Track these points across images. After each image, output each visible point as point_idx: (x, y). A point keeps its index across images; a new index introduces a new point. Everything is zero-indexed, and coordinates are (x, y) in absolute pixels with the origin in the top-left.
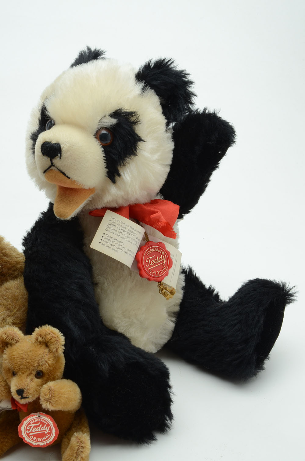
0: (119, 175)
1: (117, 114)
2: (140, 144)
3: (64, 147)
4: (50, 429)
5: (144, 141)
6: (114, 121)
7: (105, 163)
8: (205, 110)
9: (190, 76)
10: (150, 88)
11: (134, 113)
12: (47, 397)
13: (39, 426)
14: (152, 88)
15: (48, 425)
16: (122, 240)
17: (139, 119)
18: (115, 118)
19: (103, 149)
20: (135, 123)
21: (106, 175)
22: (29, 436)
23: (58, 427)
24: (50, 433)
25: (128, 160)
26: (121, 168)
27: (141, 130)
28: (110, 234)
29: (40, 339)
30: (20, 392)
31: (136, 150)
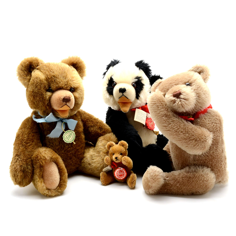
0: (139, 97)
2: (144, 86)
3: (127, 89)
4: (124, 173)
6: (137, 80)
7: (136, 93)
8: (155, 74)
11: (141, 77)
12: (124, 160)
13: (120, 172)
14: (141, 69)
15: (123, 172)
16: (143, 117)
18: (137, 79)
19: (135, 89)
20: (141, 80)
21: (136, 97)
22: (117, 176)
23: (126, 172)
24: (124, 175)
25: (141, 92)
26: (139, 94)
27: (143, 82)
28: (139, 115)
29: (121, 144)
30: (116, 158)
31: (143, 88)
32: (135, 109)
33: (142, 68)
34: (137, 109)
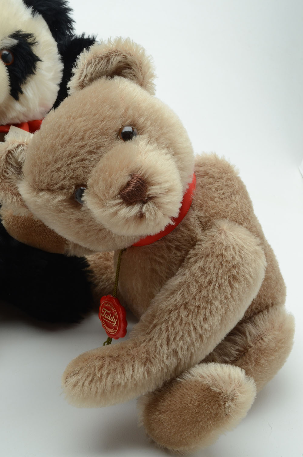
0: (22, 93)
1: (16, 35)
2: (39, 64)
5: (41, 61)
6: (15, 42)
7: (9, 81)
8: (83, 35)
9: (69, 3)
10: (38, 13)
11: (30, 35)
14: (40, 14)
17: (36, 40)
18: (17, 39)
19: (7, 68)
20: (32, 44)
21: (10, 92)
25: (29, 79)
26: (23, 85)
27: (37, 51)
31: (35, 69)
32: (8, 126)
33: (42, 8)
34: (13, 128)
